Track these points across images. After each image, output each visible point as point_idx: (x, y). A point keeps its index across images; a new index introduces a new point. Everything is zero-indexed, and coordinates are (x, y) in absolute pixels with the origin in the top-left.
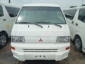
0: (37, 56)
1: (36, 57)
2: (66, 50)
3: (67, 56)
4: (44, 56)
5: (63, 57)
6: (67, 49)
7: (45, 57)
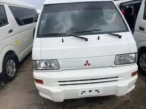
0: (85, 92)
1: (82, 94)
2: (132, 76)
3: (133, 87)
4: (96, 91)
5: (129, 88)
6: (133, 74)
7: (98, 92)
